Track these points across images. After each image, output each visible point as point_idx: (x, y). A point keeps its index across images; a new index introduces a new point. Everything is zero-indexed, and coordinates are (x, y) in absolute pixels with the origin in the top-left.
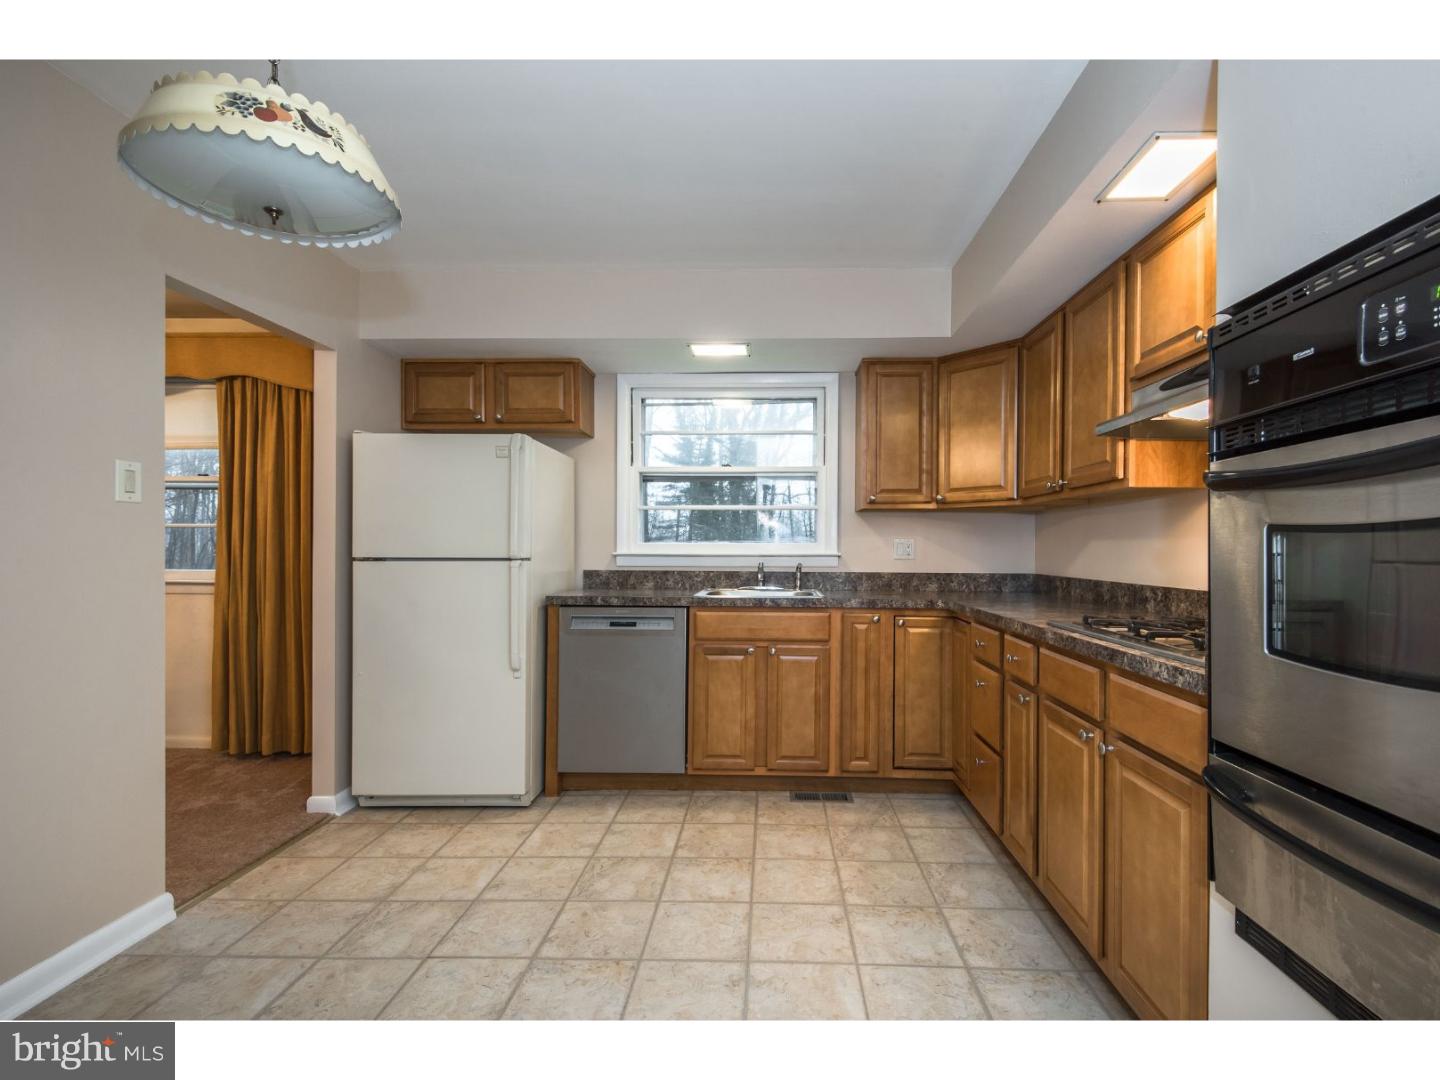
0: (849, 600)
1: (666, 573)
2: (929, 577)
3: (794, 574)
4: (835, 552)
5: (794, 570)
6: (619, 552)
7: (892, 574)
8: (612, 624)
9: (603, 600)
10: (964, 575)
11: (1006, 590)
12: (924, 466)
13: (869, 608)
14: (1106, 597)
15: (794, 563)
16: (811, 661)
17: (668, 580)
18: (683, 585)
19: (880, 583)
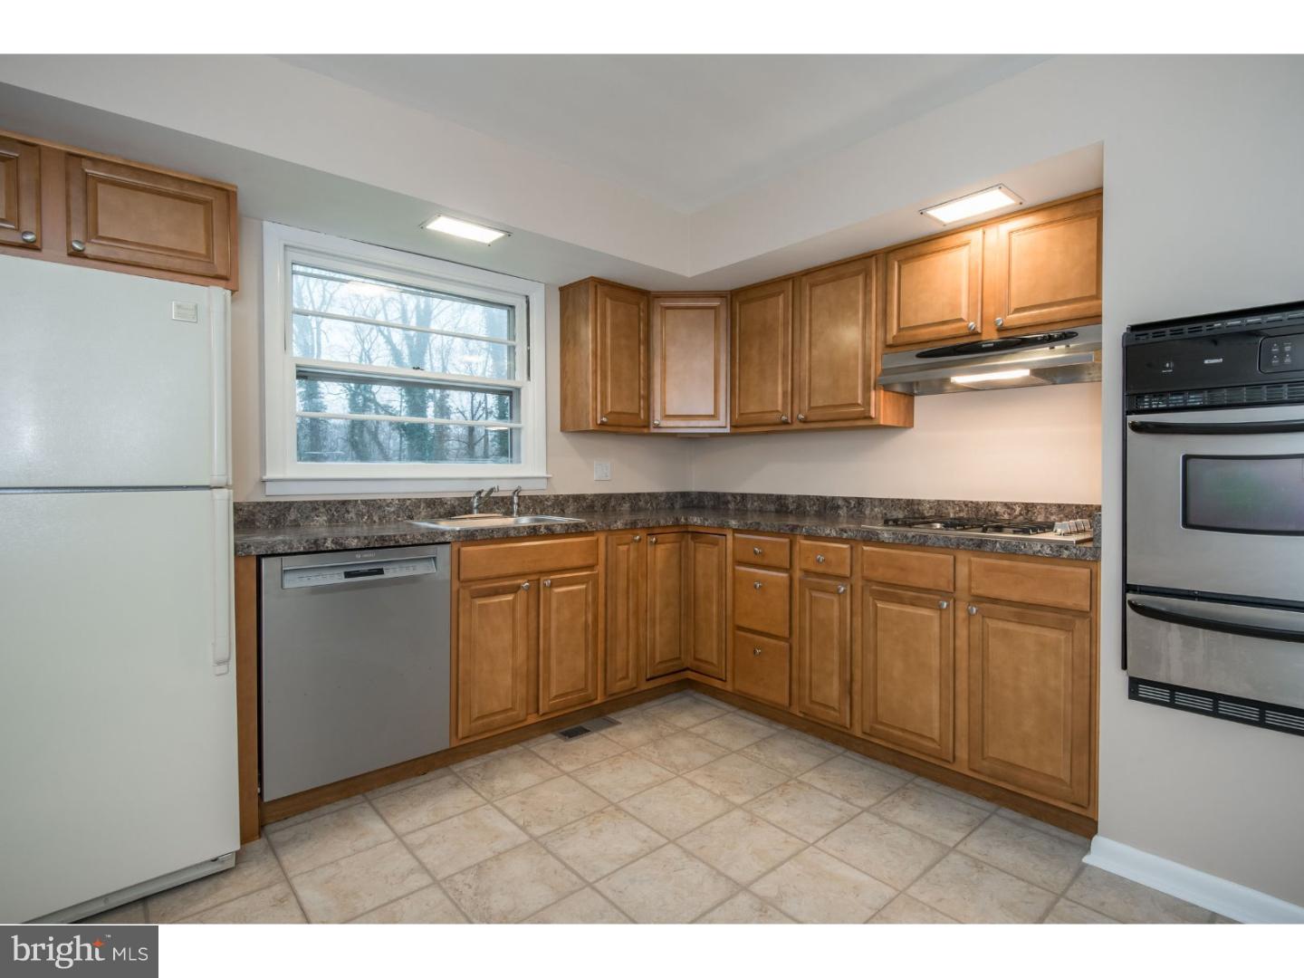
0: (616, 522)
1: (344, 503)
2: (624, 497)
3: (511, 498)
4: (543, 474)
5: (510, 494)
6: (269, 475)
7: (596, 495)
8: (348, 575)
9: (335, 542)
10: (649, 494)
11: (677, 506)
12: (642, 392)
13: (631, 529)
14: (791, 507)
15: (513, 486)
16: (580, 590)
17: (348, 512)
18: (370, 517)
19: (584, 504)
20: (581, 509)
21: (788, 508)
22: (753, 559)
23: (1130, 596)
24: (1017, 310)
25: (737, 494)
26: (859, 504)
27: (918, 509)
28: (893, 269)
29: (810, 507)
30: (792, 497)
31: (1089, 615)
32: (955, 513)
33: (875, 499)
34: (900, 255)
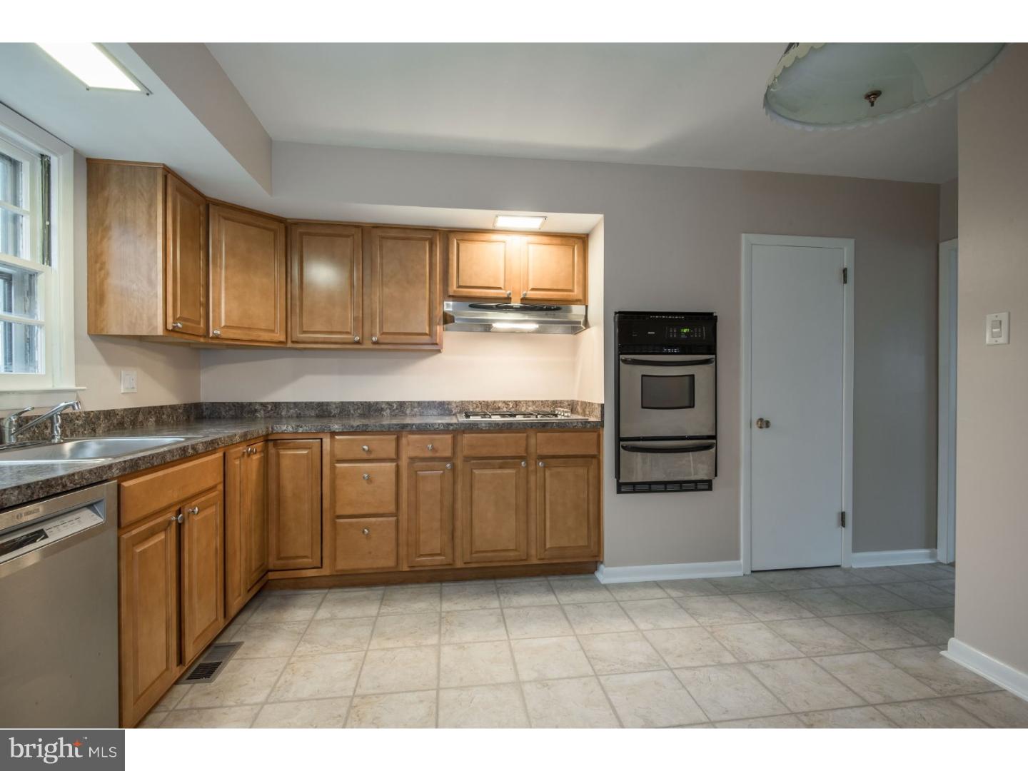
4: (73, 386)
19: (115, 421)
20: (112, 427)
21: (331, 413)
22: (365, 456)
23: (621, 443)
24: (533, 289)
25: (268, 403)
26: (401, 407)
27: (448, 407)
28: (453, 244)
29: (354, 410)
30: (335, 403)
31: (596, 458)
32: (473, 409)
33: (414, 402)
34: (460, 236)
